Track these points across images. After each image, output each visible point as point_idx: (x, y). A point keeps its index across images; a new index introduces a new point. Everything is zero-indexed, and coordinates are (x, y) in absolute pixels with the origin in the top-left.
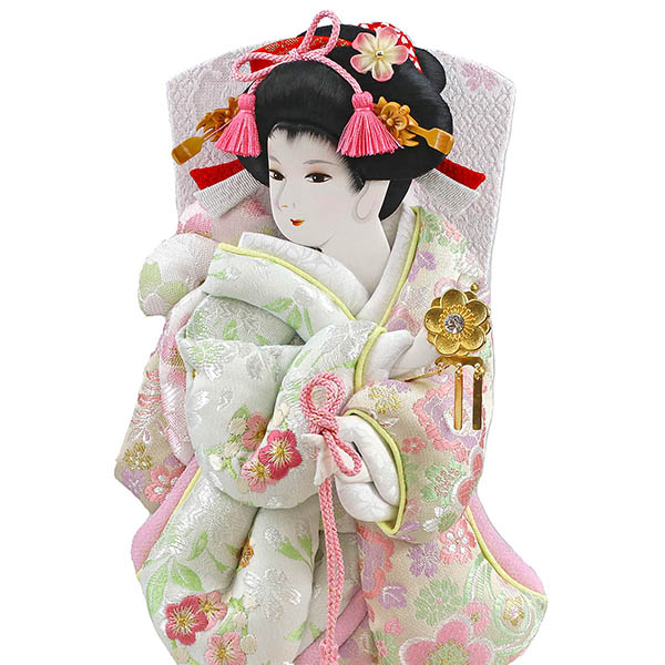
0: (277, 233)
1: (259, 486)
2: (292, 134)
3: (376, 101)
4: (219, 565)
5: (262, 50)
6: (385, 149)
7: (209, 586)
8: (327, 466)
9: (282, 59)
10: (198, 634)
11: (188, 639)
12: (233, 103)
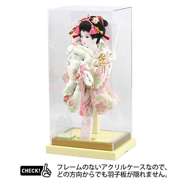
0: (82, 45)
1: (75, 80)
2: (84, 31)
3: (94, 27)
4: (71, 91)
5: (82, 19)
6: (94, 33)
7: (70, 94)
8: (81, 77)
9: (84, 20)
11: (66, 101)
12: (77, 26)
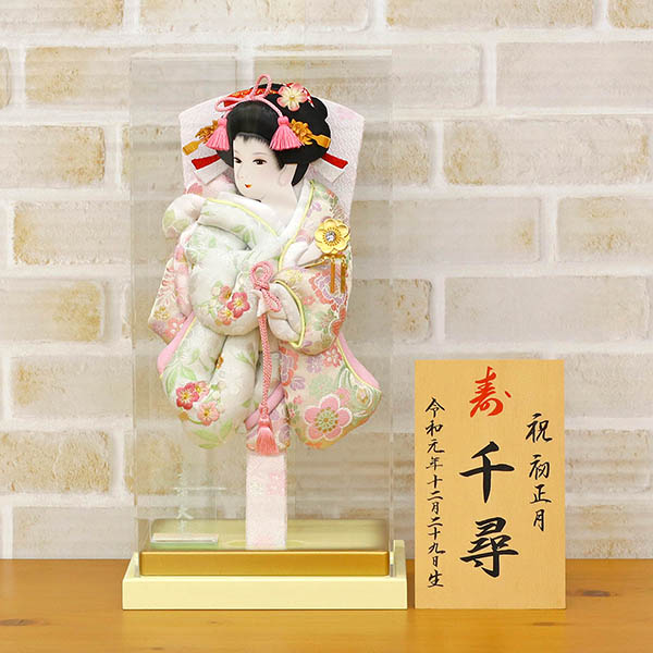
0: (238, 192)
1: (228, 321)
2: (246, 138)
3: (290, 121)
5: (231, 96)
6: (295, 145)
7: (200, 377)
9: (241, 100)
10: (194, 403)
11: (188, 407)
12: (215, 123)
